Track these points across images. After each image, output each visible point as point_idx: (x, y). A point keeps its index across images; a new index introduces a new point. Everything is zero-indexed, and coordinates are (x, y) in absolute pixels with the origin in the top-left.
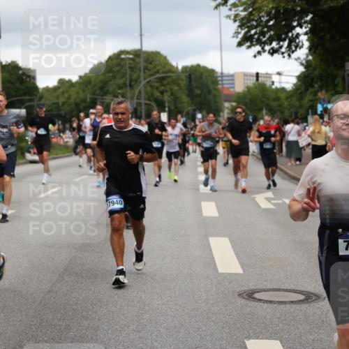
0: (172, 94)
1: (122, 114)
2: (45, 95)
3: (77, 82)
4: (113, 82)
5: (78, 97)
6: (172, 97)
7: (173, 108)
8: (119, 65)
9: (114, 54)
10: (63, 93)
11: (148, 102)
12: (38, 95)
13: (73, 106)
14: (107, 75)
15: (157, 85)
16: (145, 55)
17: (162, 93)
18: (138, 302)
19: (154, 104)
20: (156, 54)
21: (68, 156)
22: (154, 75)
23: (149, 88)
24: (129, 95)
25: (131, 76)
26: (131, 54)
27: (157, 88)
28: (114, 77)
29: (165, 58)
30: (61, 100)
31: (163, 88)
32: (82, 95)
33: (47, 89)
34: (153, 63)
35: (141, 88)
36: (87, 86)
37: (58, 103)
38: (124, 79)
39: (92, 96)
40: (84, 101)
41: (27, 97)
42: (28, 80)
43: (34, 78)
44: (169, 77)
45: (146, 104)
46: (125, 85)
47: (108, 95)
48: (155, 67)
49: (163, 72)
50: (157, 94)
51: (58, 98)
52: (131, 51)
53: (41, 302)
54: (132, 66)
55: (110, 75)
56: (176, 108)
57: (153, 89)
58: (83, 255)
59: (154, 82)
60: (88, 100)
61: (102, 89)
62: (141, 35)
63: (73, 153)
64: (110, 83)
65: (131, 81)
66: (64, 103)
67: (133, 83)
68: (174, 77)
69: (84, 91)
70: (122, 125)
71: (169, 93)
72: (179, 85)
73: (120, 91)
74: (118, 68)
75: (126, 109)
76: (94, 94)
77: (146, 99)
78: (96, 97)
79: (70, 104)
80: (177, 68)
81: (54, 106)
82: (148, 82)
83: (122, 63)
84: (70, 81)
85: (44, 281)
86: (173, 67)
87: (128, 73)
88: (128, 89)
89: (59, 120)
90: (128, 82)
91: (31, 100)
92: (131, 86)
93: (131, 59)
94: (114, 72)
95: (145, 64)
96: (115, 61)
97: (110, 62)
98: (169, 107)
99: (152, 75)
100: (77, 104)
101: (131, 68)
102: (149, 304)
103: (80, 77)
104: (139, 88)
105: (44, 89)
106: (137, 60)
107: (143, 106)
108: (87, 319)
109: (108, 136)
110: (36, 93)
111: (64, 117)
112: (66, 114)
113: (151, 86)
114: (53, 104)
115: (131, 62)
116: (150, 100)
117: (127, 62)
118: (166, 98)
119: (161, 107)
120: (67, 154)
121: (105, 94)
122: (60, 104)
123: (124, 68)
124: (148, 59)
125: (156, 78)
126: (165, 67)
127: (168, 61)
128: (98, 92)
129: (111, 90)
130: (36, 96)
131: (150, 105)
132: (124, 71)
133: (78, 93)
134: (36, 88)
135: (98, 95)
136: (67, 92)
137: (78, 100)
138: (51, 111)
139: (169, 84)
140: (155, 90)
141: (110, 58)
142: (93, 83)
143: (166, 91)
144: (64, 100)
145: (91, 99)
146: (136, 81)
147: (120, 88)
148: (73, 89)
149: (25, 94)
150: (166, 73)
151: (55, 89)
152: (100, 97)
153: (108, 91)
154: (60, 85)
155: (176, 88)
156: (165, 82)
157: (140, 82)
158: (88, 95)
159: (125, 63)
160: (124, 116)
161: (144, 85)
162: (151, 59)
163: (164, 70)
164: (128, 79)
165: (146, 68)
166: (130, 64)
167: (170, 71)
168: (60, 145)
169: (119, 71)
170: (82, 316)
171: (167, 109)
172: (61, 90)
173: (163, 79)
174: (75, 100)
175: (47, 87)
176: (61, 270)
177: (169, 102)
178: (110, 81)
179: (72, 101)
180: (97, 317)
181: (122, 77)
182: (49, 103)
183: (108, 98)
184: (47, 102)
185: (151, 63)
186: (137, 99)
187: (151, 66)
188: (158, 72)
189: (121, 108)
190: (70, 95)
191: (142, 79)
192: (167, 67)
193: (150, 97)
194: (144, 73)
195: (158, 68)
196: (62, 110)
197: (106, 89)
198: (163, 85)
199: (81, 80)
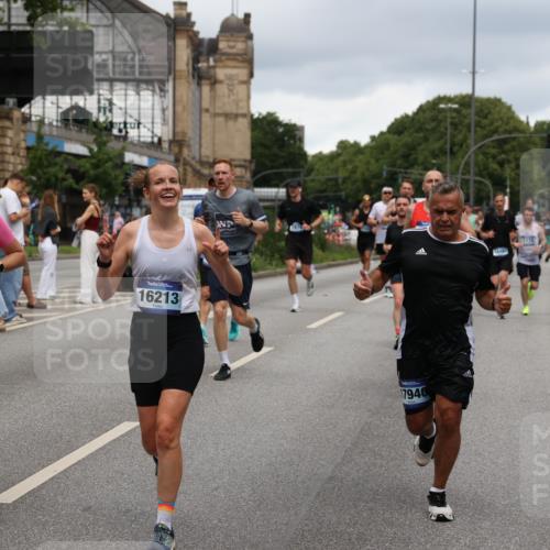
0: (518, 166)
1: (450, 212)
2: (317, 167)
3: (366, 147)
4: (422, 147)
5: (368, 169)
7: (517, 188)
8: (434, 119)
9: (428, 102)
10: (345, 163)
11: (478, 178)
12: (307, 167)
13: (359, 184)
14: (415, 134)
15: (494, 151)
16: (478, 104)
17: (501, 164)
19: (488, 182)
20: (496, 102)
21: (351, 263)
22: (491, 136)
23: (481, 157)
24: (448, 166)
25: (453, 136)
26: (456, 103)
27: (494, 157)
28: (426, 139)
29: (509, 108)
30: (342, 174)
31: (503, 156)
32: (374, 167)
33: (319, 157)
34: (489, 116)
35: (470, 157)
36: (382, 153)
37: (336, 180)
38: (442, 142)
39: (390, 169)
40: (378, 176)
41: (290, 170)
42: (292, 142)
43: (301, 140)
44: (514, 139)
45: (475, 182)
46: (442, 151)
47: (416, 167)
48: (492, 124)
50: (494, 166)
51: (336, 171)
52: (456, 97)
53: (318, 494)
54: (456, 121)
55: (421, 135)
57: (487, 159)
58: (382, 422)
59: (488, 147)
60: (385, 174)
61: (406, 157)
62: (474, 73)
64: (419, 148)
65: (453, 145)
66: (345, 180)
67: (455, 149)
68: (521, 140)
69: (377, 160)
71: (513, 165)
73: (434, 161)
74: (433, 124)
76: (393, 165)
77: (476, 175)
78: (395, 169)
79: (355, 181)
80: (528, 124)
81: (330, 183)
82: (480, 147)
83: (440, 117)
84: (356, 144)
85: (322, 462)
86: (520, 122)
87: (449, 132)
88: (448, 158)
89: (336, 206)
90: (448, 146)
91: (295, 174)
92: (452, 153)
93: (455, 110)
94: (427, 130)
95: (478, 118)
96: (428, 115)
97: (421, 114)
98: (511, 187)
99: (486, 137)
100: (366, 182)
101: (454, 125)
103: (373, 138)
104: (466, 157)
105: (314, 156)
106: (464, 111)
107: (471, 186)
110: (302, 163)
111: (345, 201)
112: (347, 197)
113: (485, 154)
114: (330, 180)
115: (454, 115)
116: (481, 176)
117: (449, 115)
118: (508, 172)
119: (499, 187)
120: (349, 260)
121: (412, 166)
122: (340, 181)
123: (442, 124)
124: (481, 110)
125: (493, 141)
126: (507, 124)
127: (513, 113)
128: (399, 162)
129: (421, 159)
130: (303, 167)
131: (481, 182)
132: (442, 129)
133: (368, 163)
134: (304, 155)
135: (399, 167)
137: (367, 174)
138: (325, 191)
139: (513, 149)
140: (490, 160)
141: (421, 109)
142: (392, 148)
143: (509, 162)
144: (346, 174)
145: (388, 172)
146: (461, 146)
147: (435, 156)
148: (361, 157)
149: (285, 165)
150: (510, 132)
151: (333, 157)
152: (403, 170)
153: (416, 159)
154: (340, 151)
156: (507, 147)
157: (468, 147)
158: (385, 167)
159: (446, 117)
160: (452, 217)
161: (475, 152)
162: (486, 111)
163: (507, 128)
164: (449, 142)
165: (478, 124)
166: (452, 118)
167: (516, 130)
168: (340, 246)
169: (434, 130)
171: (508, 190)
172: (341, 158)
173: (505, 141)
174: (363, 174)
175: (320, 153)
176: (349, 445)
177: (511, 180)
178: (419, 144)
179: (358, 175)
181: (439, 140)
182: (322, 178)
183: (415, 172)
184: (320, 177)
185: (486, 117)
186: (463, 173)
187: (485, 122)
188: (495, 131)
189: (448, 201)
190: (356, 167)
191: (471, 141)
192: (512, 123)
193: (483, 171)
194: (476, 132)
195: (496, 124)
196: (341, 191)
197: (412, 157)
198: (504, 152)
199: (374, 143)
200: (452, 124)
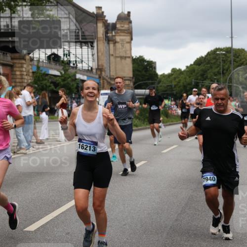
2: (162, 80)
3: (184, 71)
4: (210, 71)
5: (186, 82)
8: (214, 58)
9: (212, 51)
10: (175, 79)
12: (158, 80)
13: (182, 88)
14: (206, 65)
15: (242, 73)
16: (234, 51)
19: (240, 87)
20: (242, 51)
24: (221, 79)
25: (223, 66)
26: (224, 51)
28: (211, 67)
30: (174, 83)
32: (188, 80)
33: (163, 75)
34: (239, 57)
36: (192, 74)
37: (171, 86)
38: (218, 68)
40: (190, 84)
41: (150, 82)
42: (151, 69)
43: (155, 68)
46: (219, 73)
47: (207, 80)
48: (241, 60)
51: (171, 82)
52: (224, 48)
54: (224, 59)
55: (209, 65)
60: (193, 83)
61: (202, 75)
62: (232, 37)
64: (208, 71)
65: (223, 70)
66: (175, 86)
67: (225, 72)
69: (190, 77)
73: (215, 77)
74: (214, 61)
75: (226, 95)
76: (197, 79)
78: (198, 81)
79: (180, 86)
83: (217, 58)
84: (180, 70)
87: (221, 64)
88: (222, 76)
89: (171, 98)
90: (221, 71)
91: (152, 84)
92: (223, 73)
93: (224, 54)
94: (211, 63)
95: (234, 58)
96: (212, 56)
97: (208, 56)
100: (185, 87)
101: (224, 61)
103: (187, 67)
104: (230, 76)
105: (161, 75)
106: (228, 55)
110: (156, 78)
111: (175, 95)
112: (177, 93)
114: (168, 86)
115: (223, 56)
121: (205, 79)
122: (173, 86)
123: (218, 61)
124: (236, 54)
128: (199, 78)
129: (209, 76)
130: (156, 80)
132: (218, 63)
133: (185, 78)
134: (157, 75)
136: (178, 77)
138: (166, 91)
141: (208, 54)
142: (196, 72)
144: (176, 83)
145: (195, 82)
146: (227, 70)
147: (216, 75)
148: (182, 76)
149: (148, 79)
151: (169, 75)
152: (201, 81)
153: (207, 77)
154: (172, 73)
158: (193, 80)
159: (220, 57)
162: (238, 55)
164: (221, 69)
165: (235, 61)
166: (223, 58)
169: (215, 63)
172: (173, 76)
174: (183, 83)
178: (208, 70)
179: (181, 84)
181: (217, 68)
183: (207, 82)
184: (164, 85)
186: (229, 83)
187: (238, 59)
190: (180, 80)
194: (234, 64)
195: (243, 61)
196: (174, 91)
197: (205, 76)
199: (188, 69)
200: (223, 60)
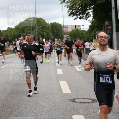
0: (47, 32)
1: (30, 39)
2: (3, 33)
3: (14, 29)
4: (26, 28)
6: (47, 33)
7: (47, 37)
10: (9, 32)
12: (1, 33)
13: (13, 37)
15: (41, 29)
16: (37, 19)
17: (43, 32)
18: (35, 103)
19: (40, 36)
20: (41, 19)
21: (11, 54)
23: (39, 30)
24: (32, 32)
27: (42, 30)
29: (44, 20)
30: (9, 35)
31: (43, 30)
32: (16, 33)
34: (40, 22)
36: (17, 30)
40: (17, 35)
44: (46, 26)
45: (38, 36)
46: (30, 29)
48: (41, 23)
49: (43, 25)
50: (42, 32)
51: (7, 34)
53: (2, 103)
56: (48, 37)
60: (18, 34)
61: (22, 31)
62: (36, 12)
63: (13, 53)
67: (33, 29)
68: (47, 27)
69: (16, 31)
70: (30, 43)
71: (46, 32)
72: (49, 29)
73: (29, 32)
75: (32, 37)
76: (20, 32)
77: (37, 34)
78: (20, 33)
79: (12, 36)
80: (48, 23)
81: (6, 37)
84: (11, 28)
85: (3, 97)
86: (47, 23)
88: (32, 31)
89: (8, 41)
90: (31, 28)
92: (32, 30)
95: (37, 22)
98: (46, 37)
100: (14, 36)
102: (39, 104)
103: (15, 27)
104: (35, 30)
107: (37, 37)
108: (18, 109)
109: (25, 47)
112: (10, 39)
113: (40, 30)
118: (45, 34)
119: (43, 37)
120: (11, 53)
124: (38, 21)
125: (41, 27)
126: (44, 23)
127: (45, 21)
128: (21, 32)
129: (26, 31)
131: (39, 36)
133: (14, 32)
135: (21, 33)
136: (11, 32)
137: (14, 34)
139: (45, 29)
140: (41, 31)
142: (19, 29)
143: (45, 31)
145: (19, 34)
146: (34, 28)
147: (29, 30)
148: (13, 31)
150: (44, 25)
151: (6, 31)
152: (22, 34)
153: (25, 31)
154: (8, 30)
155: (48, 30)
156: (44, 28)
157: (36, 28)
158: (18, 33)
160: (31, 40)
161: (37, 29)
162: (39, 21)
167: (46, 25)
168: (9, 50)
170: (16, 108)
171: (45, 37)
173: (44, 27)
174: (13, 34)
175: (4, 30)
176: (9, 93)
177: (46, 35)
178: (25, 28)
179: (12, 35)
180: (21, 109)
183: (25, 34)
184: (4, 35)
185: (39, 22)
186: (35, 34)
187: (39, 23)
188: (41, 25)
189: (30, 37)
190: (12, 33)
191: (36, 27)
192: (45, 23)
193: (39, 33)
194: (37, 25)
195: (42, 23)
196: (9, 38)
197: (24, 31)
198: (44, 29)
199: (15, 28)
